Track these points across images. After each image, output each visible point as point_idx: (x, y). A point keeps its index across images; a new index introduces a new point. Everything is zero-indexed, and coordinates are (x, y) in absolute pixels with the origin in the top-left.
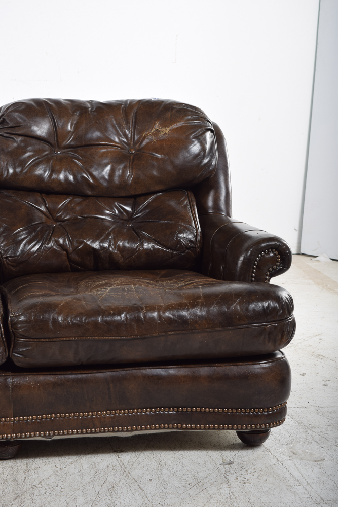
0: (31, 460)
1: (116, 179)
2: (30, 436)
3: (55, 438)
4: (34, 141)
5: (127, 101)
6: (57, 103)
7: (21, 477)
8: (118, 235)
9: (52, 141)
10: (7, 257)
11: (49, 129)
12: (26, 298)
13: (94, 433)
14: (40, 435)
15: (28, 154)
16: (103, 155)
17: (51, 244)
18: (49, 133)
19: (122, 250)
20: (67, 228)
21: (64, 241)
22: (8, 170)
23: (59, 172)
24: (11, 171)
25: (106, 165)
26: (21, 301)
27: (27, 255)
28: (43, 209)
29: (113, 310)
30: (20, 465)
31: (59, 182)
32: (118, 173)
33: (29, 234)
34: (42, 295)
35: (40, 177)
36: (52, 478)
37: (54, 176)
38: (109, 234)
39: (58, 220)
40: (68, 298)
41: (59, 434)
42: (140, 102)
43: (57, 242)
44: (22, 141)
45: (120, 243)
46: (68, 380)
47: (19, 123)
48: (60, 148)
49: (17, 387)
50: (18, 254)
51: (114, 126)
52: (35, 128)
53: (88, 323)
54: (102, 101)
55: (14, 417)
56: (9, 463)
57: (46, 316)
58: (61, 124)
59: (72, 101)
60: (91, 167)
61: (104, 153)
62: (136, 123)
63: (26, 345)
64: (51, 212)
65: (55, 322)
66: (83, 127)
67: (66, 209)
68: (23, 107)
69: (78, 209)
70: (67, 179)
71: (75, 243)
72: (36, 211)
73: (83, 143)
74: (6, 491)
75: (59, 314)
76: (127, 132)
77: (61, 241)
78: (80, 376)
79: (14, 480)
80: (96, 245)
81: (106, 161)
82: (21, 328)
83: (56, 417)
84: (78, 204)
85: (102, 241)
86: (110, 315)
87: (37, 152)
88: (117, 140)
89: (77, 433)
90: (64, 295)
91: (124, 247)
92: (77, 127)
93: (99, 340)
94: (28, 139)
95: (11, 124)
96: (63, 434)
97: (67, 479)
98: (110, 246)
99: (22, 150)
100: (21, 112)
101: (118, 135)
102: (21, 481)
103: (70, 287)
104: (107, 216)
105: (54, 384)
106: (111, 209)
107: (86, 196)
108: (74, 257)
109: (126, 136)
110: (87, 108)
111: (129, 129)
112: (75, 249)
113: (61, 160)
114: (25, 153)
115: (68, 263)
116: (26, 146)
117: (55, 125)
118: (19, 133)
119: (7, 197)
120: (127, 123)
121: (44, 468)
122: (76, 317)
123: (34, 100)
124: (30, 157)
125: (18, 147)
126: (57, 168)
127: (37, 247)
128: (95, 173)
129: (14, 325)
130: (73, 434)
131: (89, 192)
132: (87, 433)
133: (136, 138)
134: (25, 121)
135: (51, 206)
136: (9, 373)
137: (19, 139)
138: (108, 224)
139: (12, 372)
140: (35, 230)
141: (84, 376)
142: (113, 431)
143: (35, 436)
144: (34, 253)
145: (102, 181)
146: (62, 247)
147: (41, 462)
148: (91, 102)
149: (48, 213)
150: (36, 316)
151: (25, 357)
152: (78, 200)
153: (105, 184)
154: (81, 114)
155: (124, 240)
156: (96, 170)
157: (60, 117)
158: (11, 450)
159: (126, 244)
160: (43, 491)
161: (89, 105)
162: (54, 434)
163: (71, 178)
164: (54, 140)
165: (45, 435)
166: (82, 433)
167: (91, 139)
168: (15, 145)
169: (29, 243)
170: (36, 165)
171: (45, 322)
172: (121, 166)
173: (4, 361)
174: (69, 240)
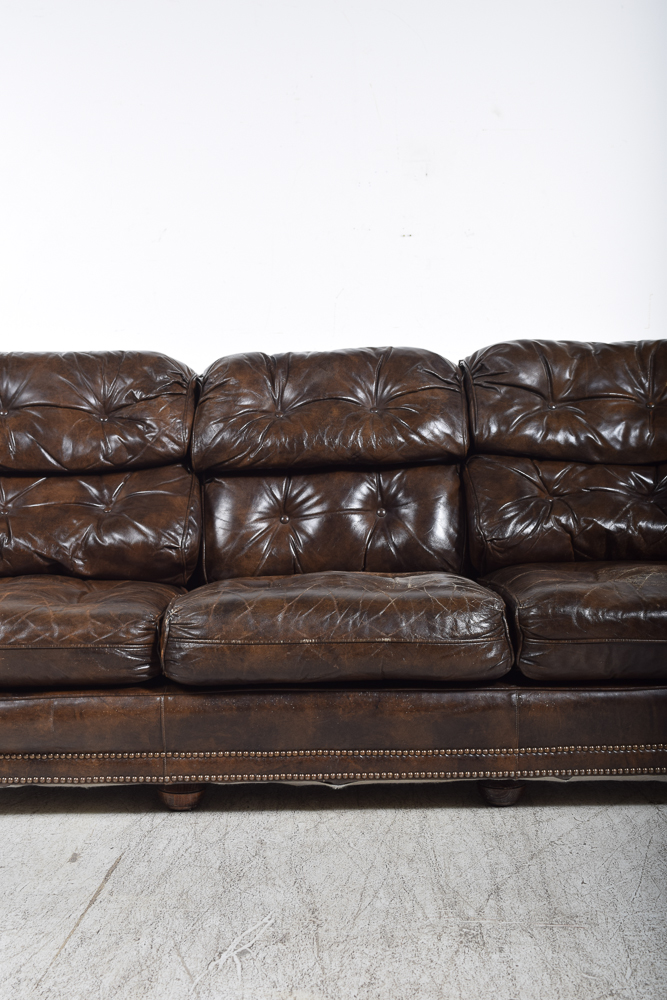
0: (538, 809)
1: (632, 440)
2: (541, 775)
3: (574, 779)
4: (523, 392)
5: (640, 342)
6: (550, 344)
7: (531, 830)
8: (640, 514)
9: (546, 392)
10: (492, 540)
11: (541, 377)
12: (537, 586)
13: (627, 775)
14: (554, 775)
15: (515, 408)
16: (614, 410)
17: (550, 524)
18: (541, 382)
19: (645, 532)
20: (571, 503)
21: (568, 520)
22: (489, 429)
23: (556, 432)
24: (494, 429)
25: (618, 423)
26: (530, 589)
27: (519, 538)
28: (535, 479)
29: (659, 602)
30: (526, 815)
31: (557, 444)
32: (634, 433)
33: (521, 509)
34: (558, 582)
35: (531, 439)
36: (575, 833)
37: (550, 437)
38: (627, 511)
39: (554, 494)
40: (596, 586)
41: (580, 774)
42: (658, 342)
43: (558, 521)
44: (506, 392)
45: (643, 524)
46: (595, 699)
47: (504, 369)
48: (555, 401)
49: (524, 706)
50: (507, 535)
51: (626, 373)
52: (523, 376)
53: (627, 619)
54: (608, 343)
55: (520, 748)
56: (510, 812)
57: (568, 609)
58: (556, 371)
59: (569, 343)
60: (599, 424)
61: (616, 406)
62: (655, 369)
63: (539, 649)
64: (546, 484)
65: (580, 617)
66: (585, 374)
67: (565, 480)
68: (507, 350)
69: (582, 479)
70: (567, 441)
71: (582, 523)
72: (527, 482)
73: (587, 395)
74: (515, 846)
75: (586, 607)
76: (644, 381)
77: (563, 520)
78: (611, 694)
79: (523, 834)
80: (610, 526)
81: (616, 417)
82: (533, 624)
83: (576, 750)
84: (582, 473)
85: (618, 521)
86: (655, 609)
87: (528, 406)
88: (630, 390)
89: (605, 774)
90: (588, 582)
91: (648, 529)
92: (577, 373)
93: (642, 643)
94: (515, 389)
95: (493, 371)
96: (586, 774)
97: (596, 835)
98: (628, 527)
99: (506, 403)
100: (505, 355)
101: (632, 385)
102: (531, 834)
103: (588, 576)
104: (620, 488)
105: (577, 704)
106: (626, 481)
107: (590, 463)
108: (582, 542)
109: (642, 386)
110: (589, 351)
111: (646, 377)
112: (582, 530)
113: (558, 415)
114: (512, 407)
115: (571, 549)
116: (512, 399)
117: (549, 373)
118: (504, 381)
119: (488, 463)
120: (644, 369)
121: (559, 820)
122: (608, 611)
123: (520, 342)
124: (517, 413)
125: (503, 399)
126: (554, 425)
127: (532, 527)
128: (605, 433)
129: (524, 620)
130: (598, 774)
131: (597, 458)
132: (618, 774)
133: (656, 389)
134: (510, 366)
135: (546, 476)
136: (513, 687)
137: (503, 390)
138: (622, 499)
139: (518, 685)
140: (528, 504)
141: (617, 694)
142: (655, 773)
143: (547, 775)
144: (528, 535)
145: (613, 443)
146: (565, 527)
147: (552, 811)
148: (593, 344)
149: (542, 485)
150: (554, 608)
151: (538, 664)
152: (580, 469)
153: (618, 447)
154: (582, 359)
155: (647, 519)
156: (605, 429)
157: (555, 362)
158: (512, 793)
159: (650, 526)
160: (567, 851)
161: (591, 347)
162: (573, 774)
163: (572, 439)
164: (548, 391)
165: (560, 776)
166: (611, 774)
167: (597, 390)
168: (498, 397)
169: (521, 522)
170: (525, 422)
171: (567, 617)
172: (638, 424)
173: (509, 669)
174: (574, 519)
